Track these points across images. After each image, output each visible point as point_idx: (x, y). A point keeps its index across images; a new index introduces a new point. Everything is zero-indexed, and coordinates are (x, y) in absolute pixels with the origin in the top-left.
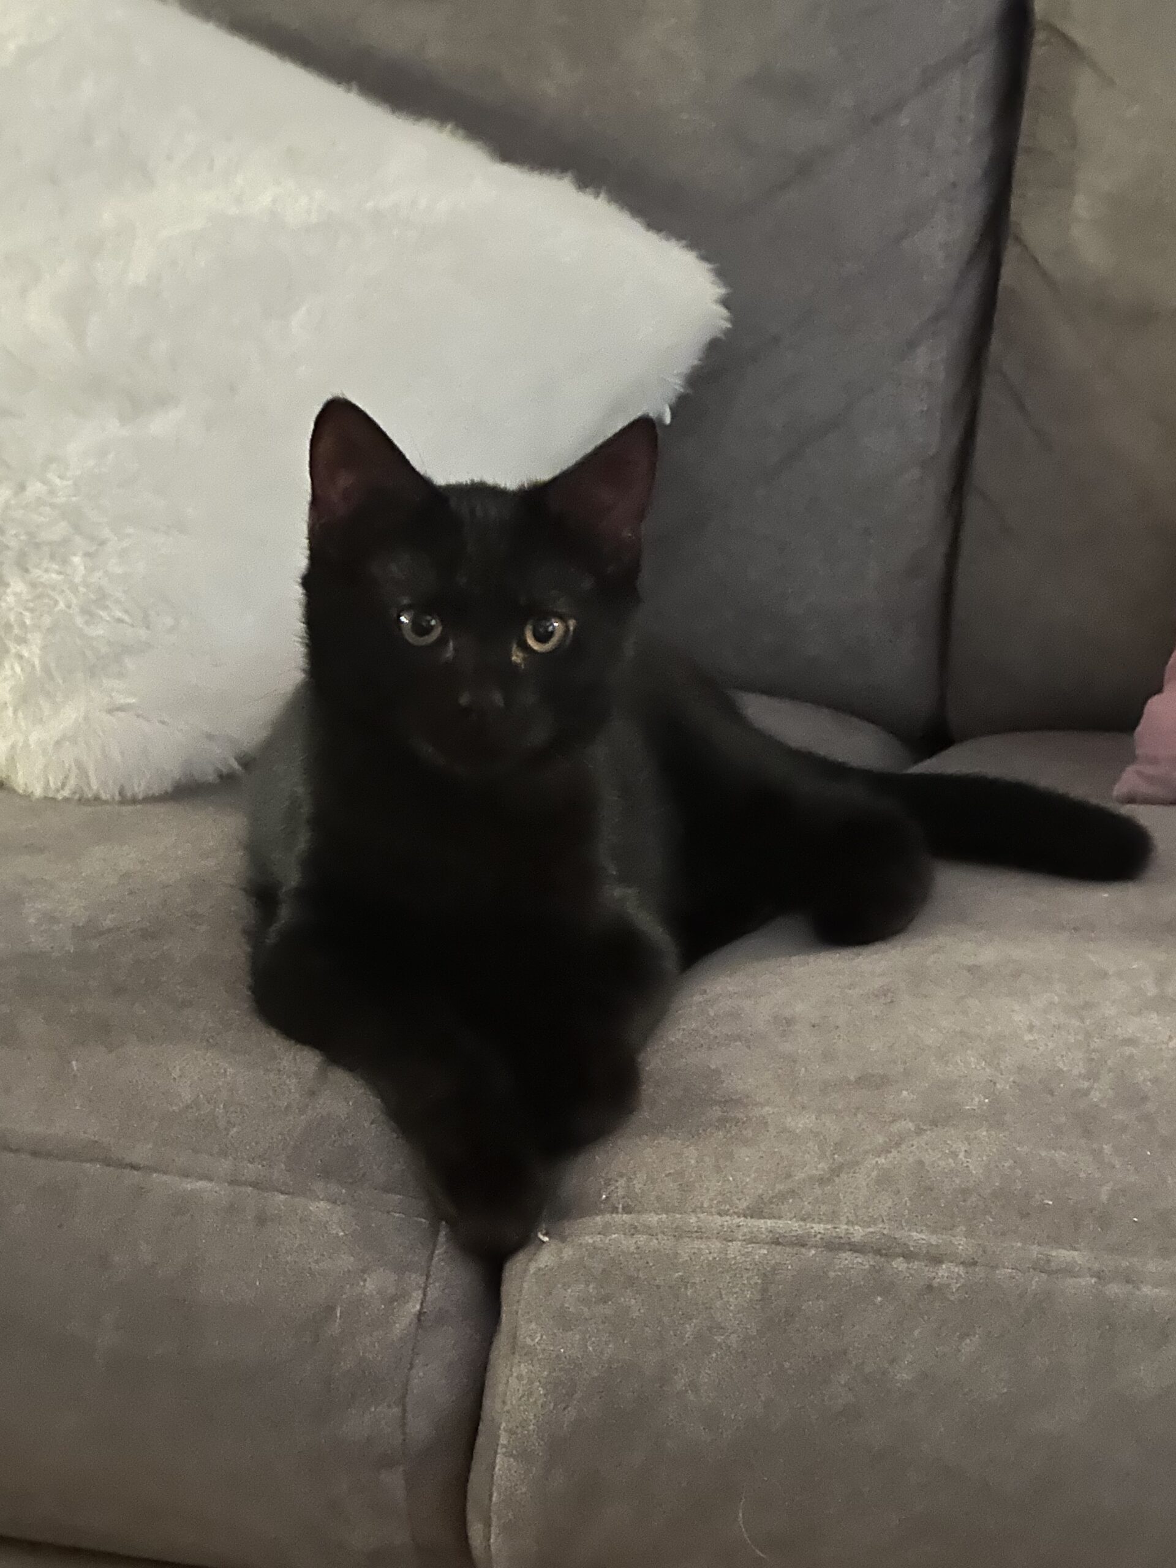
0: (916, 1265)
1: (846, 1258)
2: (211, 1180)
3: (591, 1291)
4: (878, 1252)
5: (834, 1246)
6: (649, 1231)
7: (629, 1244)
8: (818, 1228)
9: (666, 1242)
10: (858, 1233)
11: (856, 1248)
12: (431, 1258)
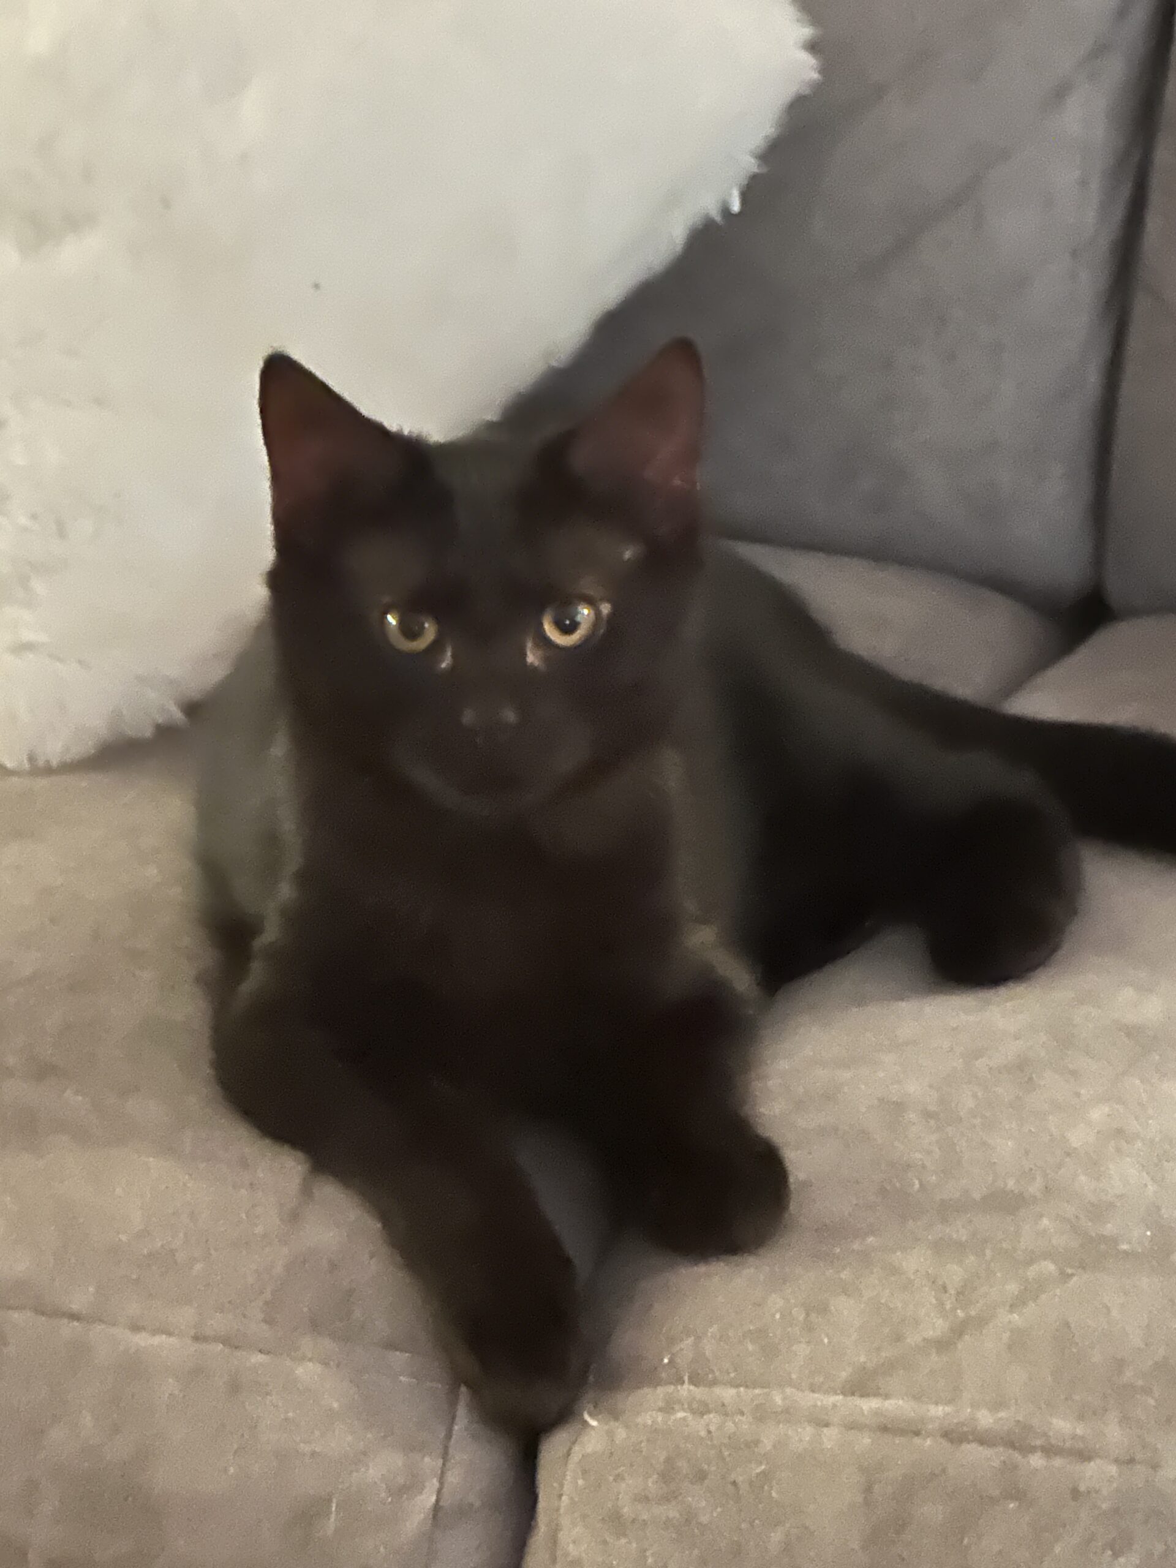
0: (1058, 1462)
1: (972, 1452)
2: (170, 1334)
3: (650, 1485)
4: (1011, 1444)
5: (954, 1435)
6: (723, 1409)
7: (698, 1426)
8: (938, 1411)
9: (745, 1424)
10: (985, 1419)
11: (984, 1439)
12: (449, 1435)
